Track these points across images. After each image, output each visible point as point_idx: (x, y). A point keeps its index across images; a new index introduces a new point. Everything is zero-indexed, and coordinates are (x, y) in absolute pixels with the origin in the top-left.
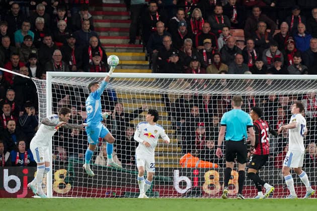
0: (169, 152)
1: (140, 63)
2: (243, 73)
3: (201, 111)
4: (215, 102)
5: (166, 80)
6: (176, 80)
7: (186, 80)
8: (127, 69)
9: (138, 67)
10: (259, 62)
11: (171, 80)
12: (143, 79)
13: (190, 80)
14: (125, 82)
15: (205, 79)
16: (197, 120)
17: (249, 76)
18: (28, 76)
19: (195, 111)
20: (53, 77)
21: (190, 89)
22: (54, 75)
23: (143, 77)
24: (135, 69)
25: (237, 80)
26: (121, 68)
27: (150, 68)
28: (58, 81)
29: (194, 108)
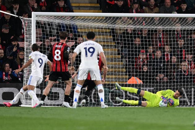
0: (121, 72)
1: (93, 5)
2: (171, 13)
3: (142, 41)
4: (152, 34)
5: (114, 18)
6: (121, 18)
7: (128, 18)
8: (83, 9)
9: (92, 8)
10: (184, 5)
11: (117, 18)
12: (96, 17)
13: (131, 18)
14: (82, 19)
15: (143, 17)
16: (139, 48)
17: (175, 15)
18: (17, 15)
19: (138, 41)
20: (37, 16)
21: (132, 25)
22: (37, 15)
23: (100, 15)
24: (90, 9)
25: (167, 18)
26: (79, 9)
27: (100, 9)
28: (40, 19)
29: (137, 39)
